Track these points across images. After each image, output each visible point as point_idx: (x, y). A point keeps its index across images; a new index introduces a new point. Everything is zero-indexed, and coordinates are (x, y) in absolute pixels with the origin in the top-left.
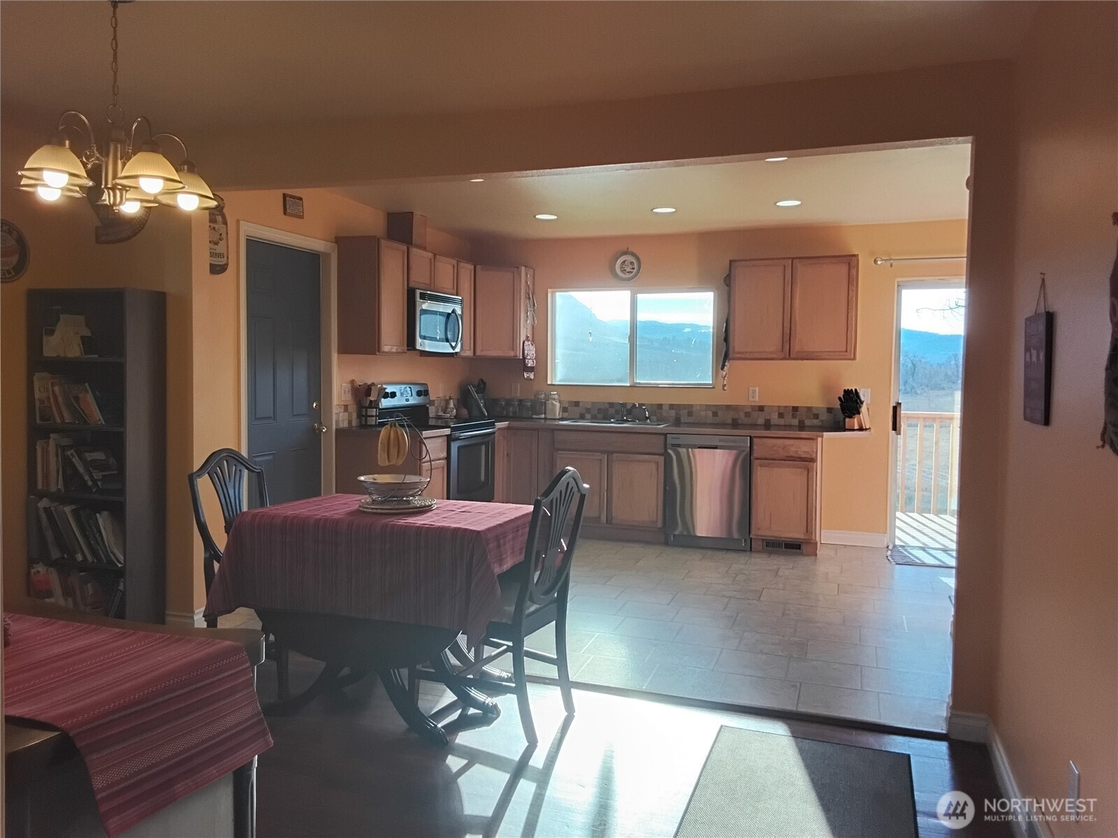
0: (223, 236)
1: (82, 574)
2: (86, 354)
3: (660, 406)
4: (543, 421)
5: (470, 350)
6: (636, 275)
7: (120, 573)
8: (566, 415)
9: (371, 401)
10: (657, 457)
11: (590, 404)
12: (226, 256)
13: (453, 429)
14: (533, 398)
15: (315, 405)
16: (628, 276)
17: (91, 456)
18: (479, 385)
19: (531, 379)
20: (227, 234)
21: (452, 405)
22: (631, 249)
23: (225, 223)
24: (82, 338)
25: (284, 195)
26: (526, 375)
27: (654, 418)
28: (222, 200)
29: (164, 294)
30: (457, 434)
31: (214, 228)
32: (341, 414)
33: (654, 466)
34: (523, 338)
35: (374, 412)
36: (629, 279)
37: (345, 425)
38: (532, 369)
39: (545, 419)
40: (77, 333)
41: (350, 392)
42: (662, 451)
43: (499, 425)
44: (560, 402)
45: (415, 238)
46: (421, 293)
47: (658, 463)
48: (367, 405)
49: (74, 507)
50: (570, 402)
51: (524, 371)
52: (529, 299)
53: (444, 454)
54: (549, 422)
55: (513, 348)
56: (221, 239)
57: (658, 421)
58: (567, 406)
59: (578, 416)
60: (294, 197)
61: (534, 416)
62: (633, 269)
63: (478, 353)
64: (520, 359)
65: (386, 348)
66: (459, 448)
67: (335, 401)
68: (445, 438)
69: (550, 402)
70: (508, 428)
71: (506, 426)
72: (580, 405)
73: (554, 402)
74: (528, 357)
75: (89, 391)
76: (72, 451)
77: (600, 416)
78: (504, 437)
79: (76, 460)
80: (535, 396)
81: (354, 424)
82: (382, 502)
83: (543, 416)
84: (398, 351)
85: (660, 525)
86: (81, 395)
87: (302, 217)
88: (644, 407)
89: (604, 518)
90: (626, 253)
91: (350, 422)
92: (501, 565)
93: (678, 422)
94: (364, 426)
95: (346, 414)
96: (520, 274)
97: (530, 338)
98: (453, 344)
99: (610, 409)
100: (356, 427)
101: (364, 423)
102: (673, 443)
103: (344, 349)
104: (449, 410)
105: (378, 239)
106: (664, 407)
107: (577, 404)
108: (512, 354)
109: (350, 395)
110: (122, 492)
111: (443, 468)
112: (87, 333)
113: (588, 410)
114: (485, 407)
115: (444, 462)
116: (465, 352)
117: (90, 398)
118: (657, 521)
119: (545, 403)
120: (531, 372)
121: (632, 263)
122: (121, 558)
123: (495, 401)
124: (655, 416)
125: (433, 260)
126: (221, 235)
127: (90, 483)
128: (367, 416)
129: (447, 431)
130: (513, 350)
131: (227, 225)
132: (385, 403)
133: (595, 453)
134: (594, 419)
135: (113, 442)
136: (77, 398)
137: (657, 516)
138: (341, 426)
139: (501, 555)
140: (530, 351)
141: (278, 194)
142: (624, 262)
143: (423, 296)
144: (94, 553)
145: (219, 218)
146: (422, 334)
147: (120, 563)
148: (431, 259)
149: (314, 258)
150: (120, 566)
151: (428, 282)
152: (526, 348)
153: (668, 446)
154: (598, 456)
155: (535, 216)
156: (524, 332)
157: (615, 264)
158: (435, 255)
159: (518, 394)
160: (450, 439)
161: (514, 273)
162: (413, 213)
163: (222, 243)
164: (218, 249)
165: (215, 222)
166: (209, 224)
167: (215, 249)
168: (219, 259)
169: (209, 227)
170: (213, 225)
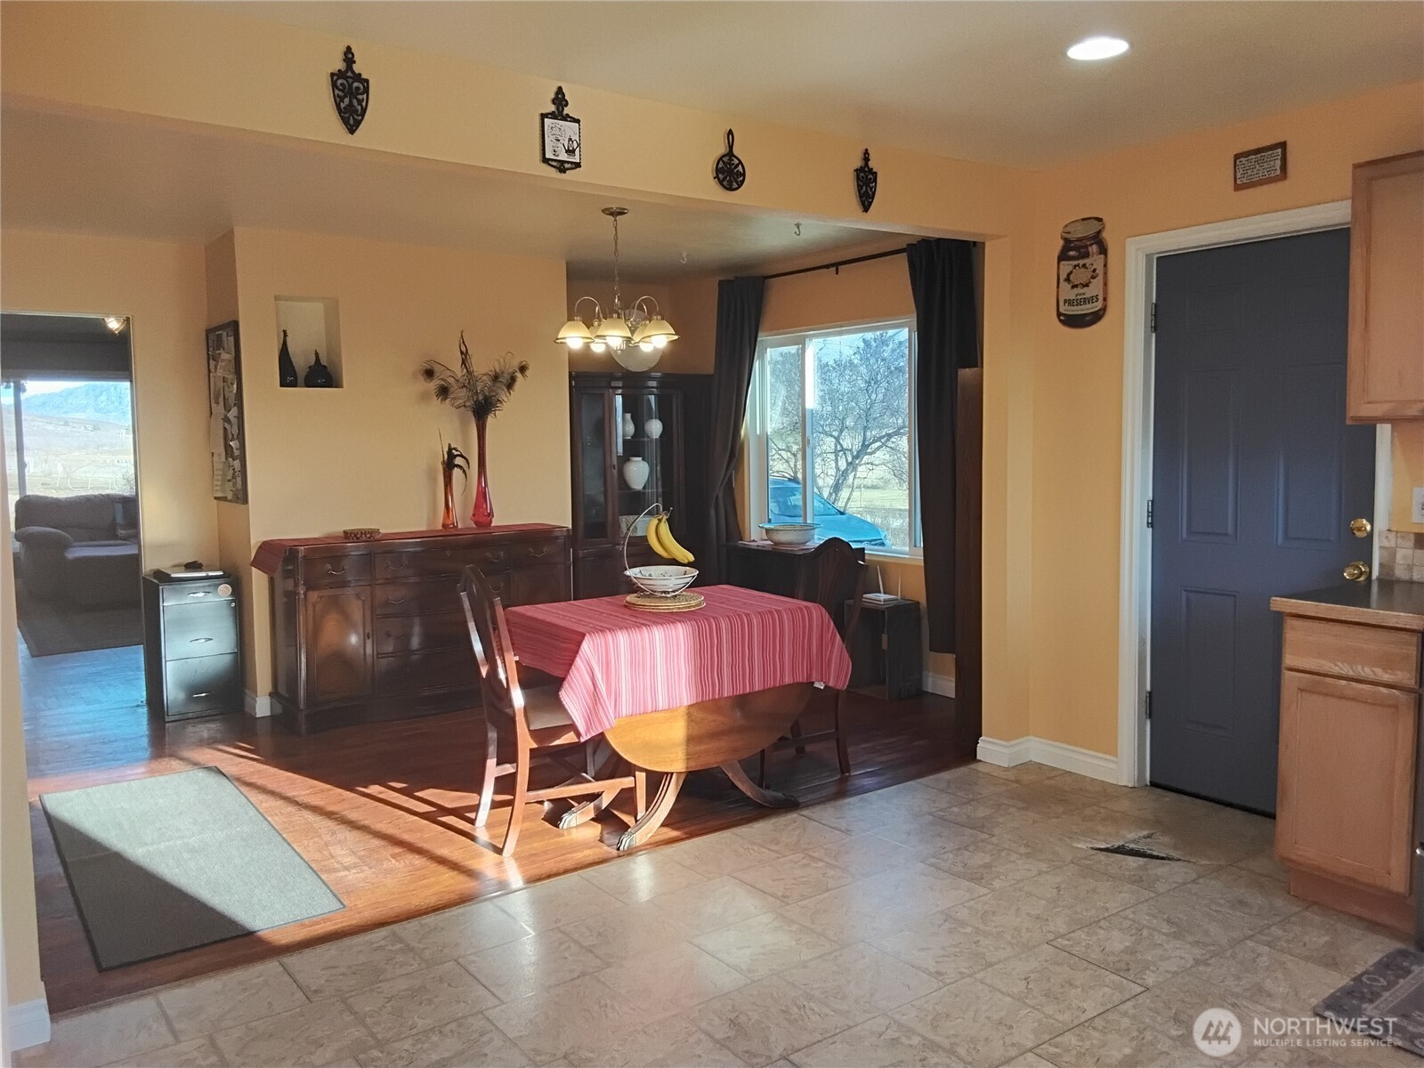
0: (1097, 271)
12: (1101, 298)
20: (1107, 266)
23: (1103, 251)
25: (1236, 157)
28: (1101, 221)
31: (1084, 266)
32: (1402, 553)
56: (1093, 277)
60: (1257, 151)
87: (1285, 177)
126: (1094, 270)
131: (1106, 255)
138: (1401, 575)
163: (1097, 281)
164: (1088, 292)
165: (1087, 255)
166: (1076, 263)
167: (1084, 294)
168: (1088, 306)
169: (1075, 266)
170: (1081, 262)
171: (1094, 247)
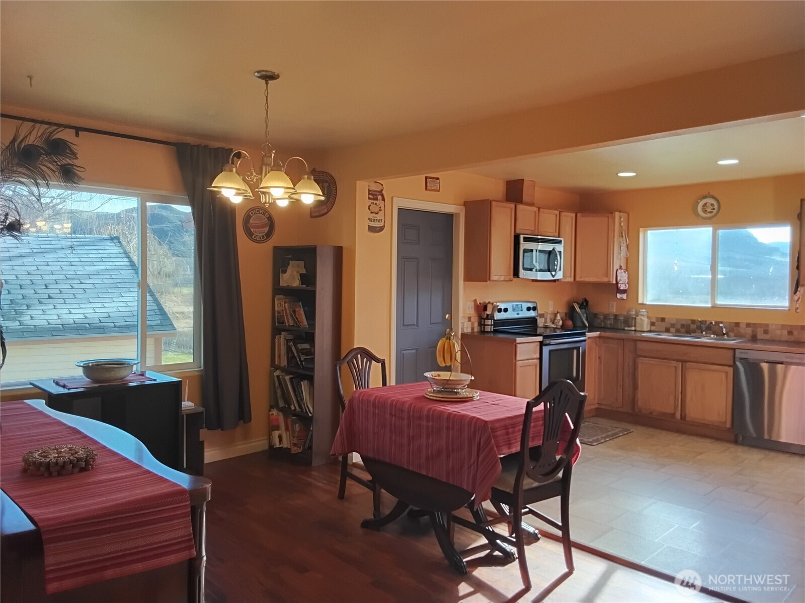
0: (382, 208)
1: (294, 418)
2: (302, 285)
3: (737, 324)
4: (633, 332)
5: (571, 277)
6: (715, 215)
7: (311, 419)
8: (653, 328)
9: (488, 315)
10: (727, 368)
11: (675, 320)
12: (383, 221)
13: (545, 337)
14: (625, 313)
15: (447, 317)
16: (709, 215)
17: (300, 346)
18: (582, 303)
19: (624, 299)
20: (385, 206)
21: (559, 317)
22: (712, 193)
23: (383, 199)
24: (301, 275)
25: (426, 177)
26: (619, 296)
27: (731, 334)
28: (382, 185)
29: (341, 248)
30: (547, 342)
31: (376, 204)
32: (466, 324)
33: (724, 376)
34: (616, 267)
35: (489, 322)
36: (710, 218)
37: (469, 330)
38: (624, 291)
39: (635, 331)
40: (298, 272)
41: (473, 308)
42: (731, 363)
43: (589, 334)
44: (648, 317)
45: (525, 198)
46: (524, 237)
47: (727, 373)
48: (485, 316)
49: (291, 376)
50: (657, 319)
51: (617, 292)
52: (622, 236)
53: (538, 356)
54: (638, 334)
55: (607, 274)
56: (380, 210)
57: (735, 336)
58: (655, 321)
59: (664, 329)
60: (433, 178)
61: (626, 328)
62: (714, 209)
63: (578, 279)
64: (613, 284)
65: (494, 278)
66: (550, 351)
67: (461, 314)
68: (538, 344)
69: (639, 317)
70: (600, 337)
71: (597, 335)
72: (666, 321)
73: (642, 318)
74: (621, 282)
75: (302, 307)
76: (292, 343)
77: (683, 330)
78: (596, 344)
79: (293, 348)
80: (627, 312)
81: (476, 330)
82: (439, 392)
83: (633, 328)
84: (506, 279)
85: (728, 425)
86: (297, 310)
87: (439, 191)
88: (721, 325)
89: (678, 416)
90: (705, 197)
91: (473, 329)
92: (509, 448)
93: (754, 339)
94: (483, 332)
95: (470, 323)
96: (614, 218)
97: (624, 267)
98: (553, 273)
99: (691, 325)
100: (478, 332)
101: (483, 330)
102: (741, 357)
103: (468, 278)
104: (556, 321)
105: (491, 202)
106: (741, 325)
107: (663, 320)
108: (605, 280)
109: (473, 310)
110: (312, 370)
111: (536, 365)
112: (304, 272)
113: (673, 325)
114: (587, 320)
115: (537, 361)
116: (566, 279)
117: (302, 312)
118: (726, 422)
119: (635, 318)
120: (624, 293)
121: (712, 205)
122: (311, 410)
123: (595, 315)
124: (733, 332)
125: (537, 212)
126: (380, 207)
127: (299, 363)
128: (484, 325)
129: (540, 338)
130: (607, 277)
131: (385, 201)
132: (498, 316)
133: (671, 361)
134: (678, 332)
135: (310, 337)
136: (294, 311)
137: (726, 418)
138: (465, 331)
139: (510, 441)
140: (623, 277)
141: (423, 177)
142: (705, 204)
143: (526, 240)
144: (300, 407)
145: (380, 197)
146: (525, 266)
147: (311, 413)
148: (535, 212)
149: (449, 218)
150: (310, 415)
151: (533, 229)
152: (618, 275)
153: (736, 359)
154: (674, 363)
155: (617, 174)
156: (618, 261)
157: (697, 207)
158: (539, 209)
159: (614, 310)
160: (542, 344)
161: (608, 217)
162: (523, 179)
163: (381, 213)
164: (378, 217)
165: (377, 199)
166: (372, 201)
167: (376, 217)
168: (377, 223)
169: (372, 203)
170: (375, 202)
171: (380, 196)
